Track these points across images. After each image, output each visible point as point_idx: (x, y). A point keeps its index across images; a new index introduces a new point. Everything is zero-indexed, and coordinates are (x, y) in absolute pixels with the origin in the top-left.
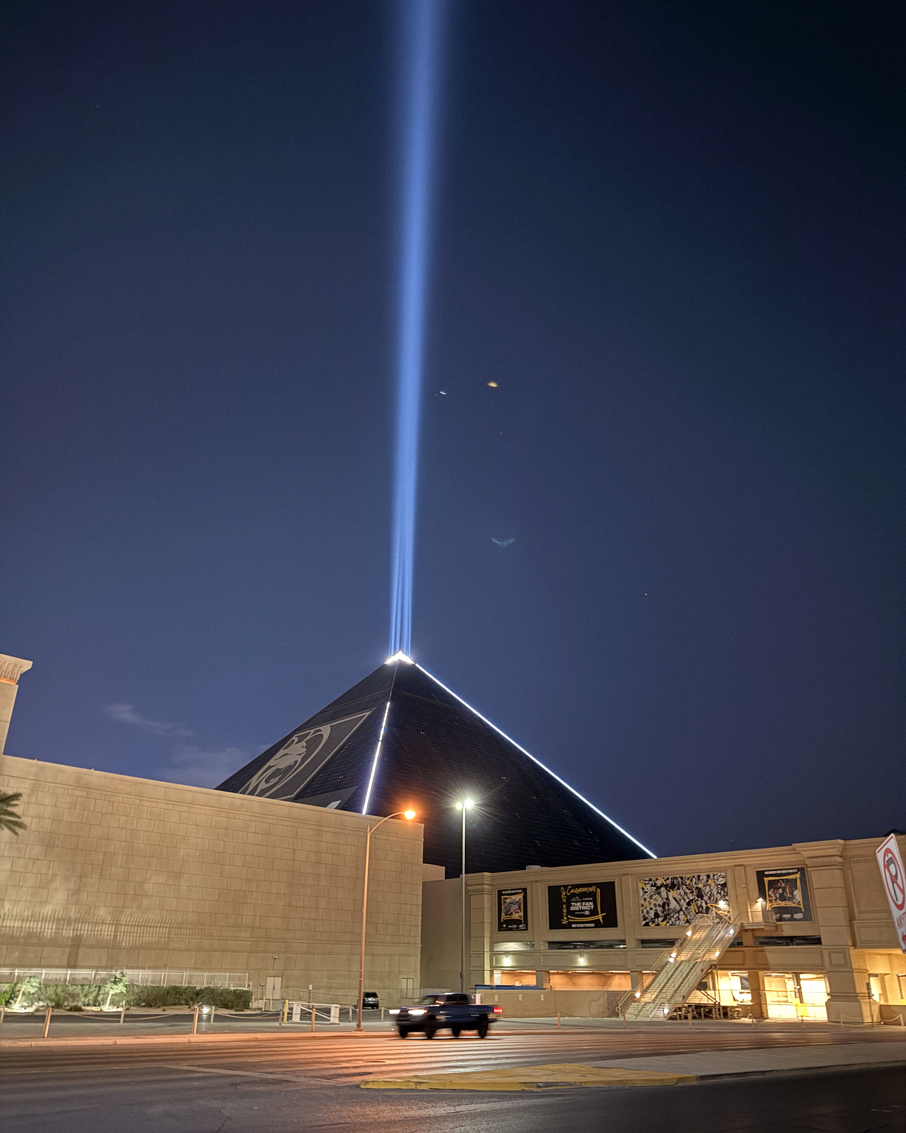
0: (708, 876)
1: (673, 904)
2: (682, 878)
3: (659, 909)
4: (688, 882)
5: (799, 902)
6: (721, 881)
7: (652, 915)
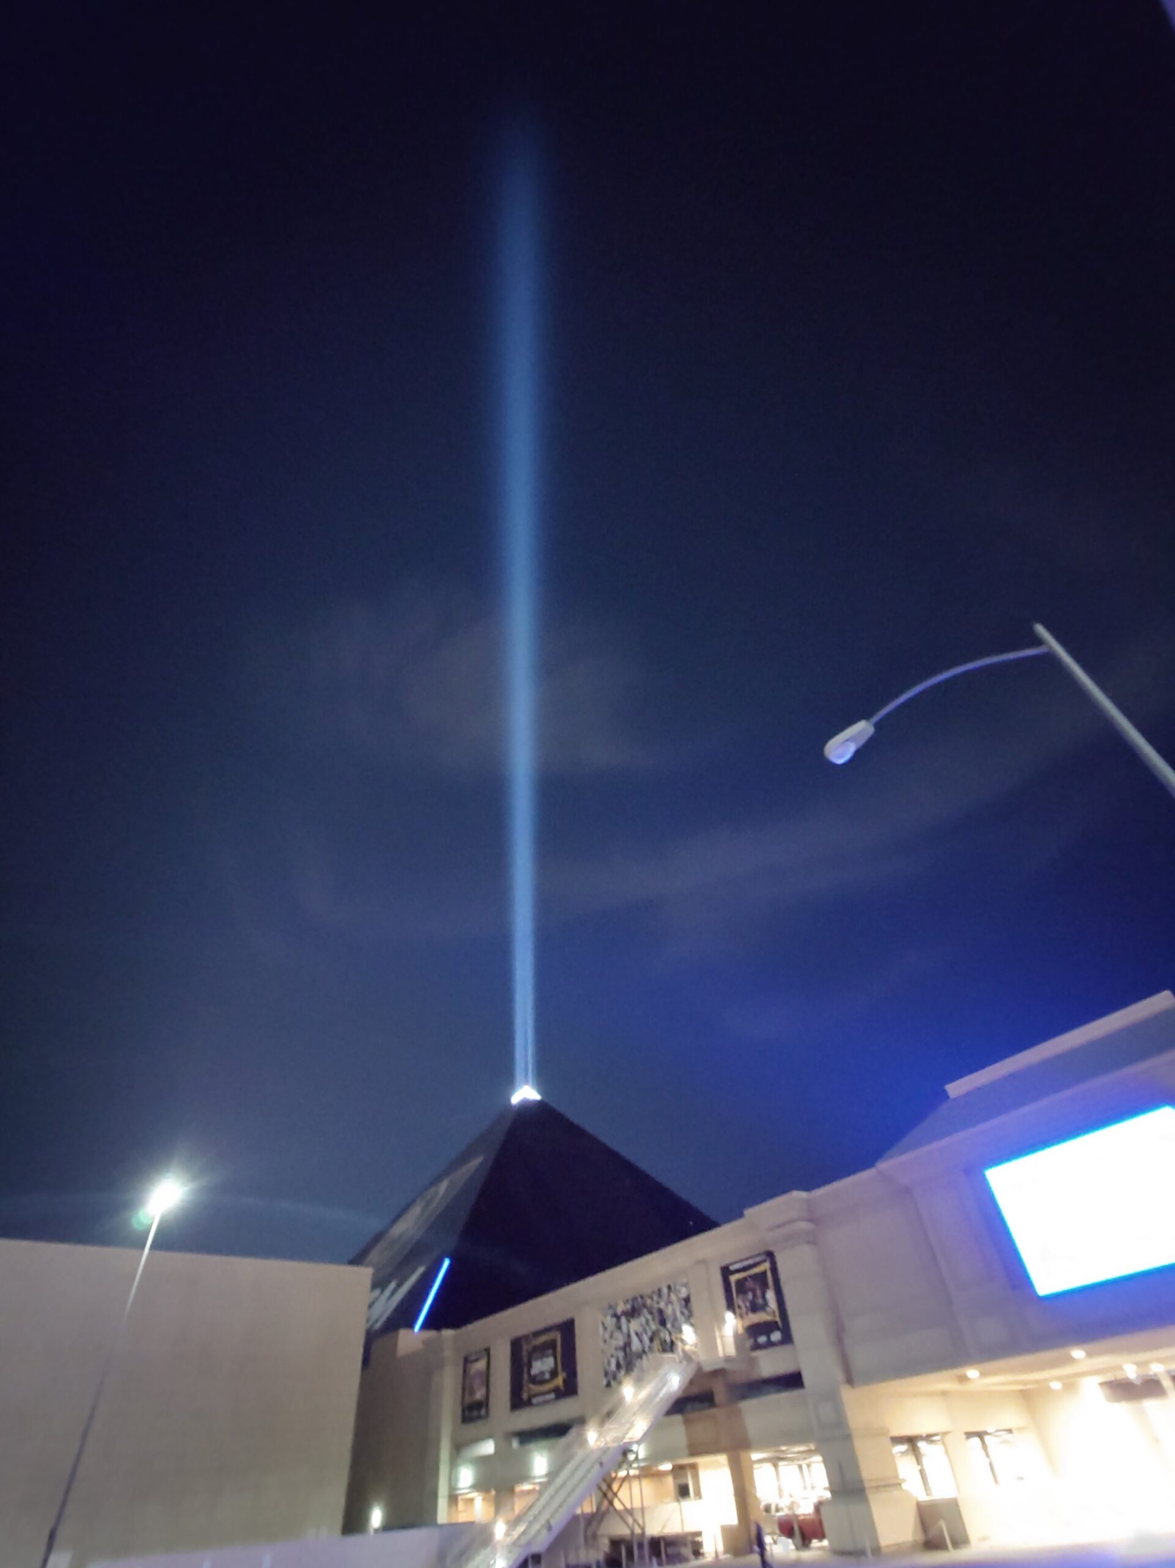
0: (669, 1288)
1: (636, 1345)
2: (642, 1297)
3: (621, 1354)
4: (649, 1302)
5: (774, 1312)
6: (684, 1293)
7: (613, 1367)
